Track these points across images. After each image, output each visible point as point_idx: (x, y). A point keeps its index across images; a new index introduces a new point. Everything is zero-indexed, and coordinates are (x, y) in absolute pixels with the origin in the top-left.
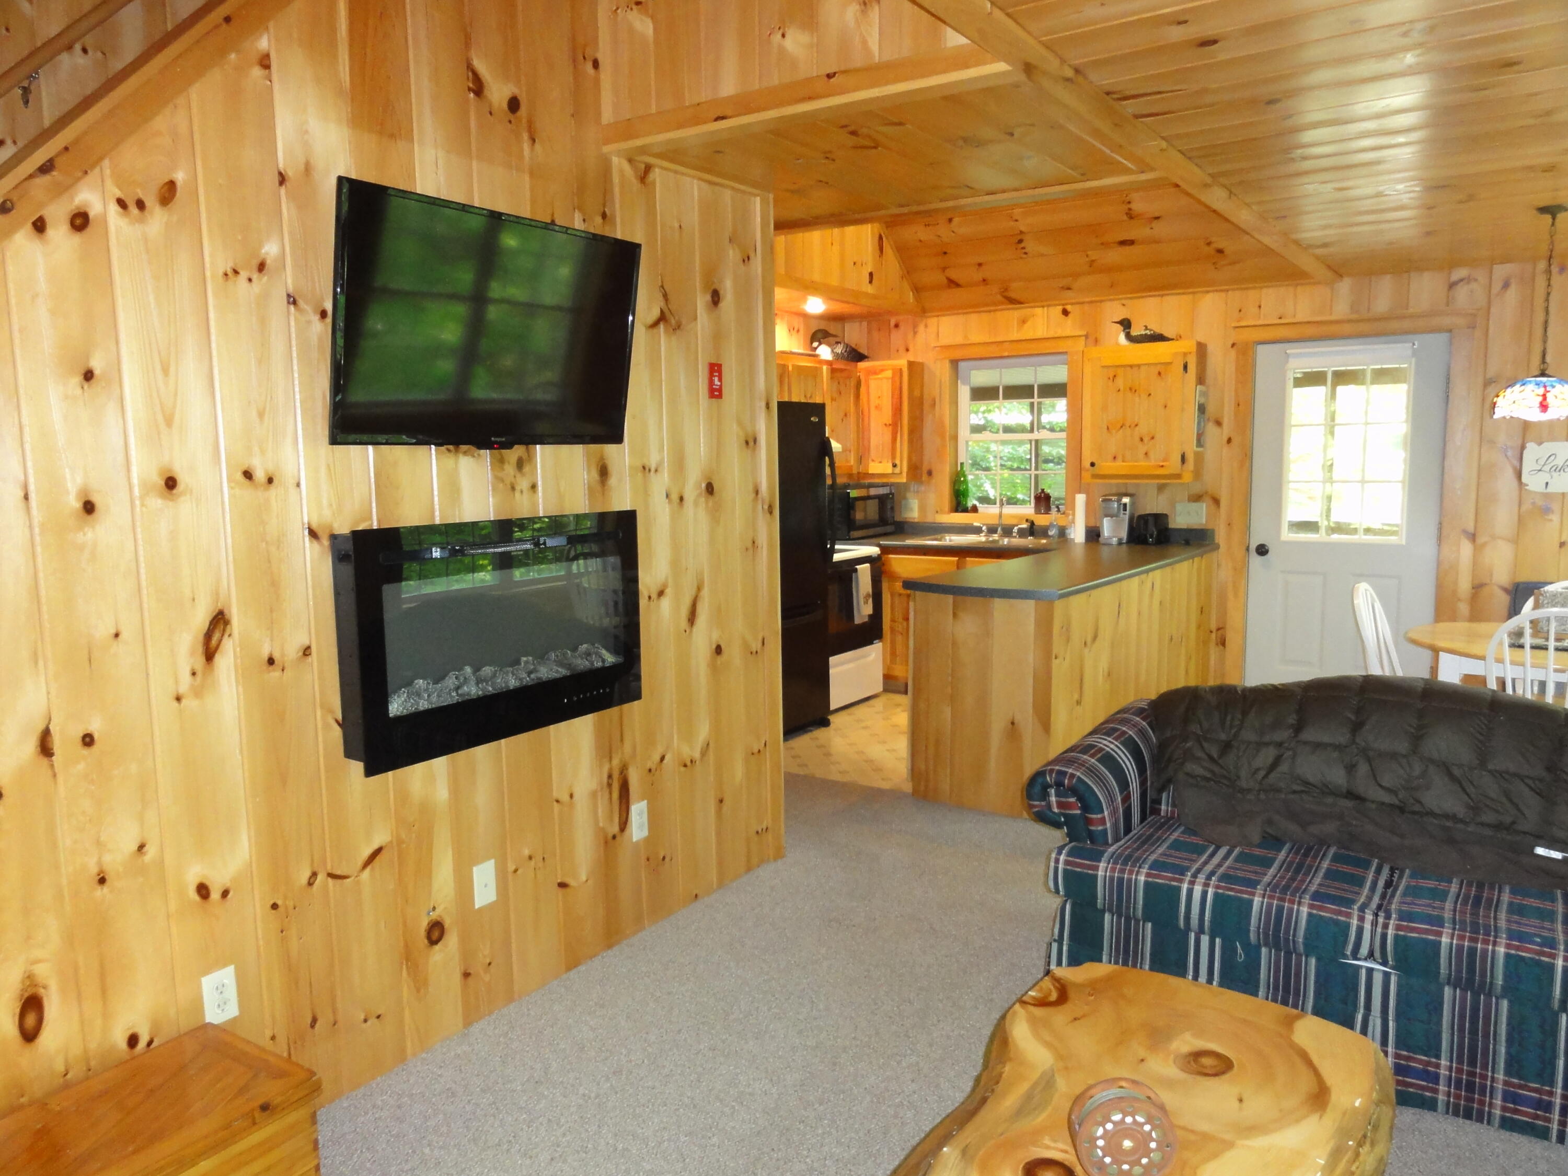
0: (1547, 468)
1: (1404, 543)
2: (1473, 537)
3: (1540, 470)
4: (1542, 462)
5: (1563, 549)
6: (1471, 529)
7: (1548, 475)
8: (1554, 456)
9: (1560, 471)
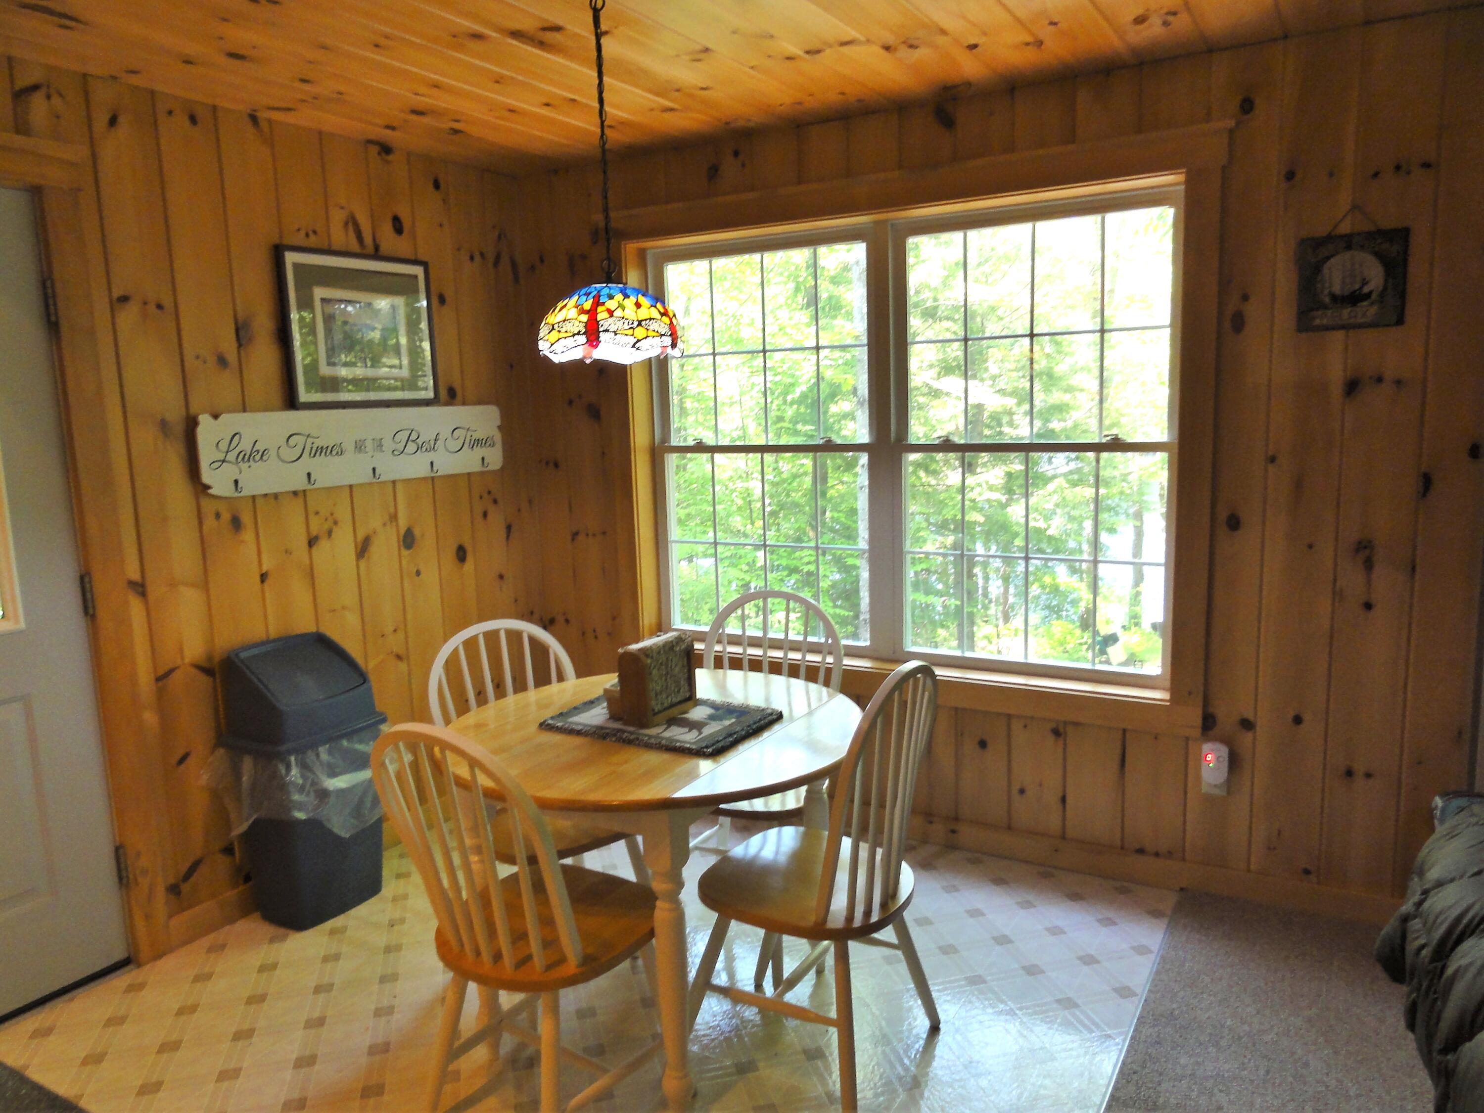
0: (231, 456)
1: (22, 625)
2: (140, 588)
3: (223, 461)
4: (224, 446)
5: (266, 584)
6: (135, 576)
7: (234, 468)
8: (237, 437)
9: (249, 460)
